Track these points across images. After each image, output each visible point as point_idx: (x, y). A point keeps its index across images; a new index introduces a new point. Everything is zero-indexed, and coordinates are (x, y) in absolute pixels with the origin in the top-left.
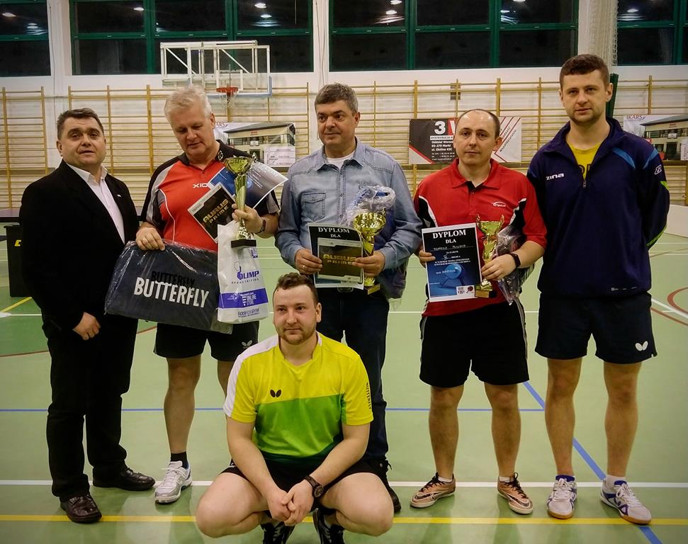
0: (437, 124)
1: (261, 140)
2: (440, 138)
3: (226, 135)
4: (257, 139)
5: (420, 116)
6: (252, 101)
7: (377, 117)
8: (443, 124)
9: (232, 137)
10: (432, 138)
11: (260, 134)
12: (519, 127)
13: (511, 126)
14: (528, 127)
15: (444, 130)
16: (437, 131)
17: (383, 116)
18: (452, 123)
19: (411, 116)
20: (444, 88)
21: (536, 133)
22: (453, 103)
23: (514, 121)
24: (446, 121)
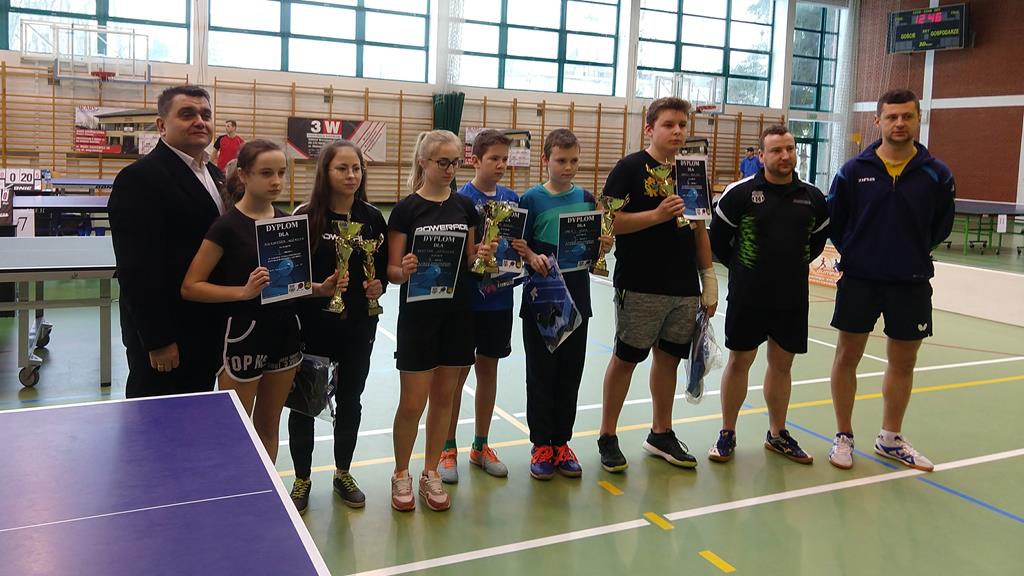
0: (313, 123)
1: (137, 127)
2: (316, 136)
3: (97, 120)
4: (132, 125)
5: (297, 115)
6: (126, 87)
7: (257, 112)
8: (319, 123)
9: (104, 122)
10: (309, 135)
11: (135, 120)
12: (384, 131)
13: (377, 129)
14: (391, 131)
15: (319, 129)
16: (313, 129)
17: (261, 112)
18: (327, 123)
19: (290, 114)
20: (318, 91)
21: (397, 137)
22: (327, 105)
23: (380, 125)
24: (322, 121)
